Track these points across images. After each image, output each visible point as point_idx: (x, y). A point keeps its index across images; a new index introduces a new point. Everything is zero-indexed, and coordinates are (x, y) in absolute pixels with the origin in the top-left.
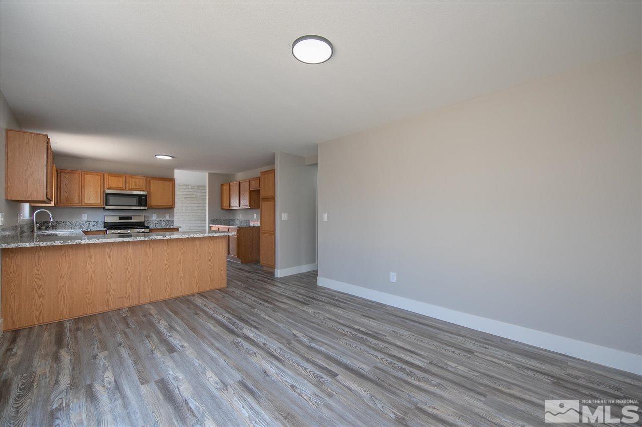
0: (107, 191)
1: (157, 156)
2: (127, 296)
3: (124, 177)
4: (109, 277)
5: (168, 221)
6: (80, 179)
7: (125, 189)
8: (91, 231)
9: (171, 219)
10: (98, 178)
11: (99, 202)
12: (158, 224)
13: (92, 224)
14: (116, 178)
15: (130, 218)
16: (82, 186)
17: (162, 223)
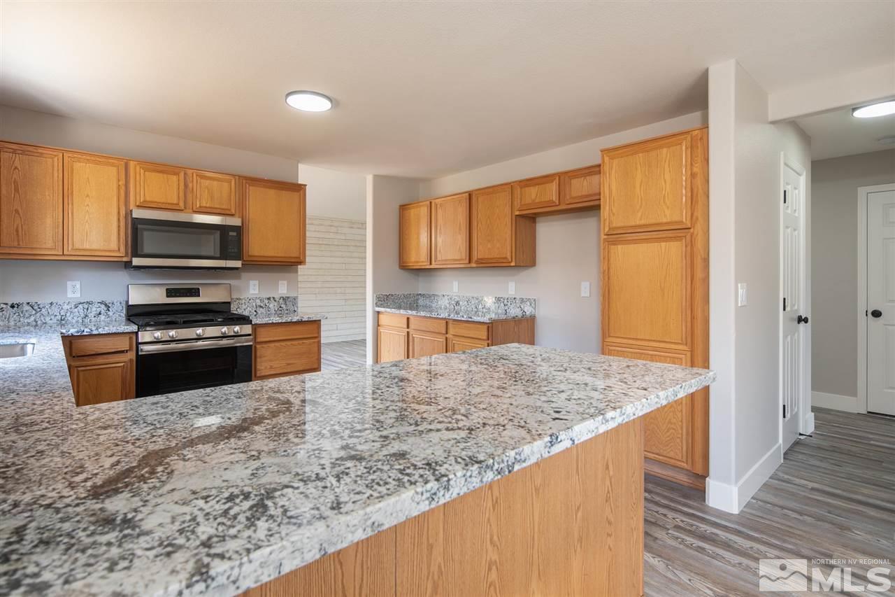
0: (137, 214)
3: (181, 176)
5: (285, 299)
6: (57, 175)
7: (185, 208)
8: (91, 336)
9: (292, 295)
10: (109, 175)
11: (114, 245)
12: (261, 307)
13: (94, 310)
14: (161, 175)
15: (195, 292)
16: (66, 196)
17: (271, 306)
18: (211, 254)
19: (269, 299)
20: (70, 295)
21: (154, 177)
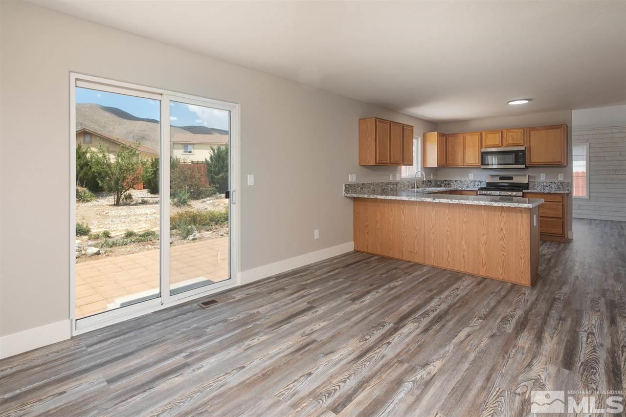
0: (484, 150)
1: (509, 103)
2: (415, 252)
3: (501, 132)
4: (403, 230)
5: (562, 183)
6: (462, 141)
7: (502, 145)
8: (465, 190)
9: (567, 181)
10: (476, 138)
11: (477, 161)
12: (546, 186)
13: (477, 183)
14: (492, 135)
15: (511, 178)
16: (464, 147)
17: (553, 186)
18: (511, 162)
19: (551, 183)
20: (470, 178)
21: (490, 136)
